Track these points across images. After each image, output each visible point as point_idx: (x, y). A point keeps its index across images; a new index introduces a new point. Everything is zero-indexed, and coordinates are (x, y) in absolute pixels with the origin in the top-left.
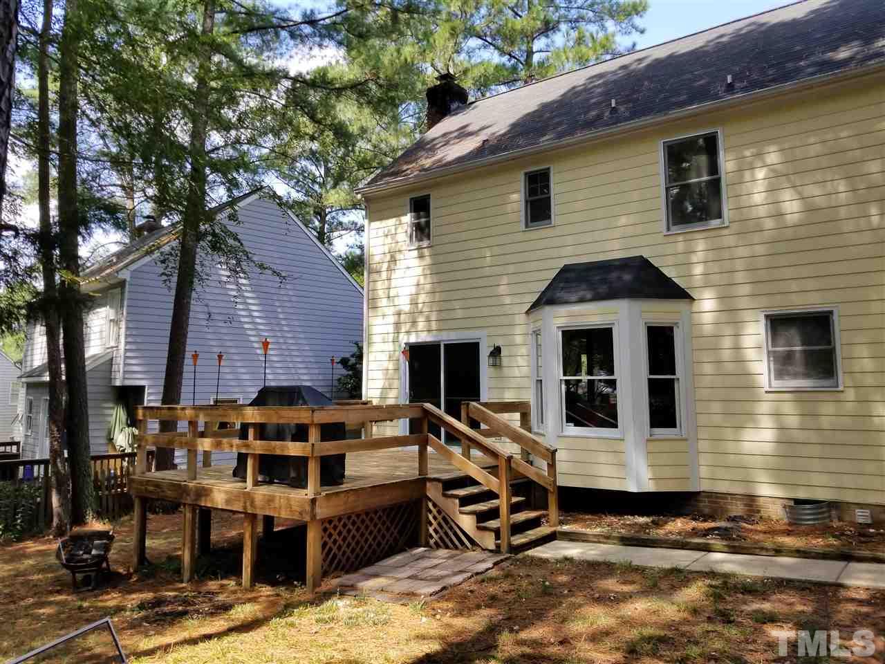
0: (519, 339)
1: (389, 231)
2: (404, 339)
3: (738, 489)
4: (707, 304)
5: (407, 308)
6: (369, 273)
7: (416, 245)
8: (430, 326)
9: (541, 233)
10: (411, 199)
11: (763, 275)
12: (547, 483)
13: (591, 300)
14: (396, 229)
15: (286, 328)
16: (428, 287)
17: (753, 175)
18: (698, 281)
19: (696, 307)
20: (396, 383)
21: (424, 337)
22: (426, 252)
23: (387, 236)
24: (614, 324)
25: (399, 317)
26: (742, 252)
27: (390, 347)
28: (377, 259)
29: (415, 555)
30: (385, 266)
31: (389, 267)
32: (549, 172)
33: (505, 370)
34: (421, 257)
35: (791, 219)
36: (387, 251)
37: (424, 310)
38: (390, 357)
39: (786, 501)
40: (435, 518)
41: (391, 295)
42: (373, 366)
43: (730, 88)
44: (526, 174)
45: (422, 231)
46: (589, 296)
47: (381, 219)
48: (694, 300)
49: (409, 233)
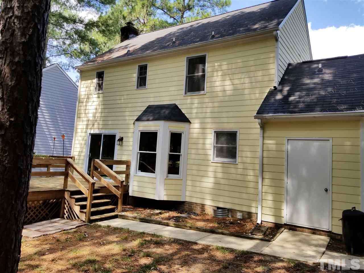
0: (130, 135)
1: (88, 85)
2: (89, 131)
3: (198, 201)
4: (196, 125)
5: (91, 118)
6: (79, 102)
7: (98, 92)
8: (99, 127)
9: (142, 91)
10: (97, 72)
11: (216, 115)
12: (118, 195)
13: (152, 120)
14: (90, 85)
15: (60, 124)
16: (100, 110)
17: (217, 74)
18: (194, 115)
19: (192, 126)
20: (84, 150)
21: (97, 131)
22: (101, 95)
23: (87, 87)
24: (158, 131)
25: (88, 122)
26: (210, 105)
27: (84, 134)
28: (83, 97)
29: (52, 221)
30: (85, 100)
31: (87, 100)
32: (147, 66)
33: (124, 147)
34: (99, 97)
35: (228, 93)
36: (86, 94)
37: (98, 120)
38: (83, 139)
39: (214, 207)
40: (67, 206)
41: (86, 112)
42: (77, 142)
43: (213, 37)
44: (139, 66)
45: (100, 86)
46: (151, 118)
47: (85, 80)
48: (191, 123)
49: (95, 86)
